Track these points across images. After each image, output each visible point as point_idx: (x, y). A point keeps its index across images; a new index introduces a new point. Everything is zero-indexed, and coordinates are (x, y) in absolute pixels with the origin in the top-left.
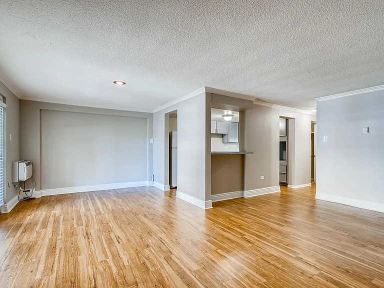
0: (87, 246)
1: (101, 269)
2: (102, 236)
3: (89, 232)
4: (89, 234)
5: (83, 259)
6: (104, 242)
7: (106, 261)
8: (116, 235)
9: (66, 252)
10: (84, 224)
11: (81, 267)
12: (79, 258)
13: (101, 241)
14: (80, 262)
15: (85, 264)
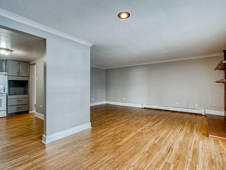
0: (175, 143)
1: (175, 133)
2: (162, 144)
3: (167, 151)
4: (168, 150)
5: (180, 139)
6: (165, 141)
7: (172, 134)
8: (155, 140)
9: (187, 146)
10: (164, 163)
11: (183, 137)
12: (182, 140)
13: (166, 142)
14: (182, 138)
15: (180, 137)
